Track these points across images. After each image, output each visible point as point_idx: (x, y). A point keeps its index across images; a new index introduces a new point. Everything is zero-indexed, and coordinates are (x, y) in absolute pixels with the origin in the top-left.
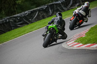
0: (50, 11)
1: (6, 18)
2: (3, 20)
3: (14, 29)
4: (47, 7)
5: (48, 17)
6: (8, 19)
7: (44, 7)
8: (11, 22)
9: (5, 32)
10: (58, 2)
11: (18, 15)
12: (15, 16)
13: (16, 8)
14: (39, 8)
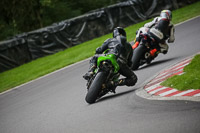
0: (111, 20)
1: (20, 36)
2: (15, 39)
3: (35, 59)
4: (105, 13)
5: (106, 33)
6: (24, 37)
7: (99, 13)
8: (31, 43)
9: (17, 65)
10: (127, 3)
11: (46, 29)
12: (38, 31)
13: (41, 16)
14: (87, 15)
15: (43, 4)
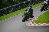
0: (20, 7)
5: (18, 10)
7: (17, 5)
11: (3, 9)
12: (1, 9)
13: (2, 6)
14: (14, 6)
15: (3, 3)
